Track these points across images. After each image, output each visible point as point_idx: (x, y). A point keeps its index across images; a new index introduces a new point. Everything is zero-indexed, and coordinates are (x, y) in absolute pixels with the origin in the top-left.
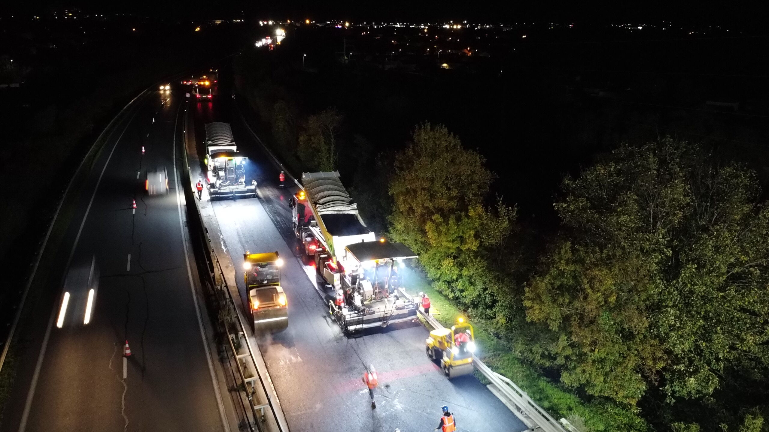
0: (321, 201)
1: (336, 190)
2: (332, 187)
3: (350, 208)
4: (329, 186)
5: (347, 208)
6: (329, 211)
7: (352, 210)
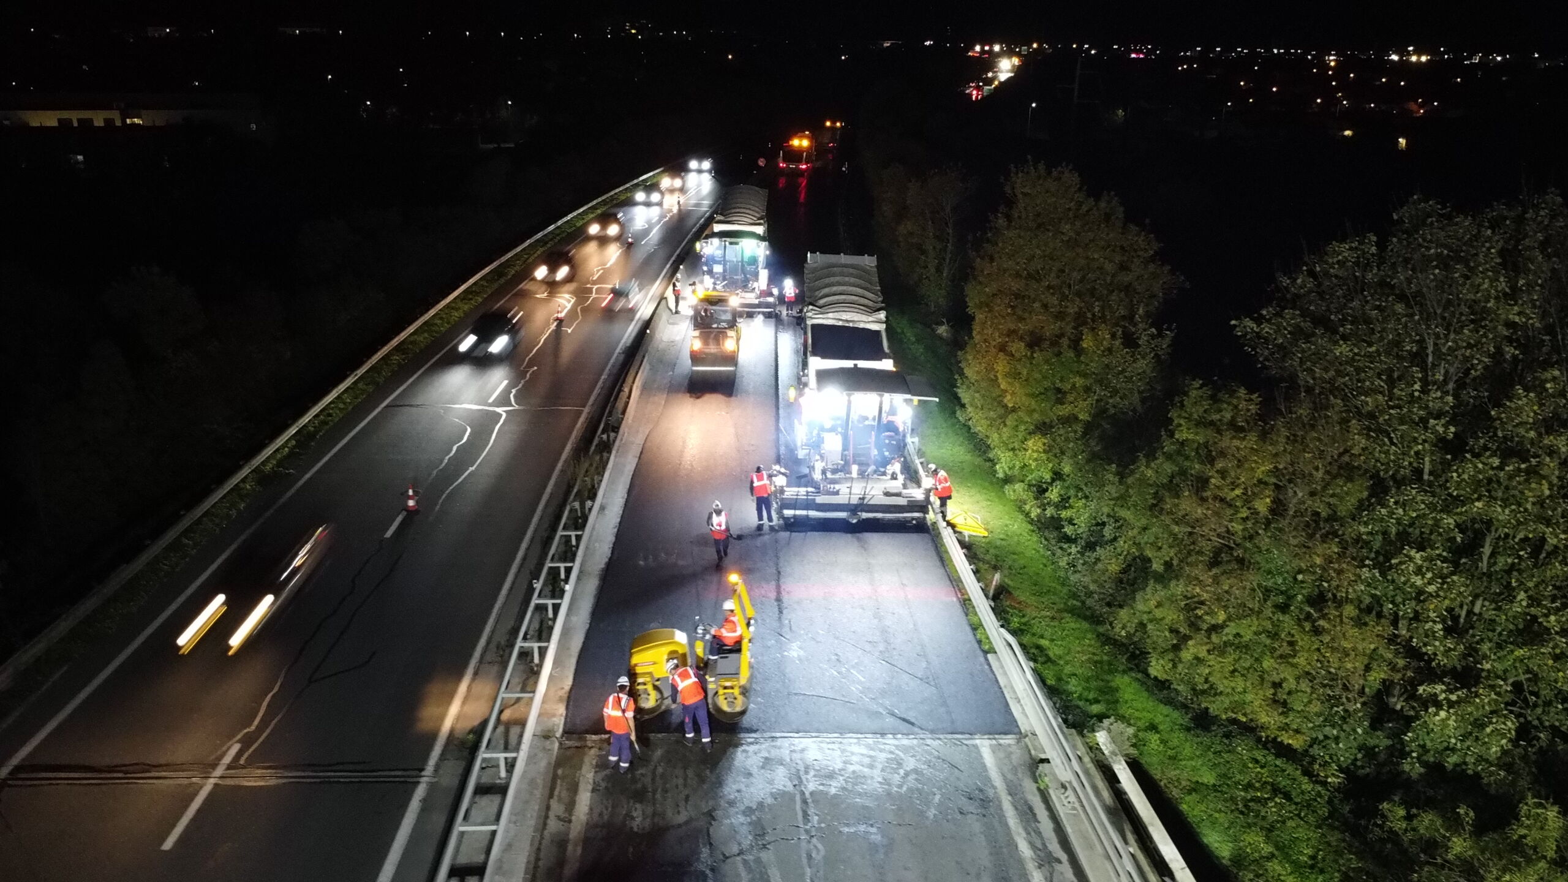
0: (822, 302)
1: (858, 286)
2: (852, 280)
3: (871, 319)
4: (847, 279)
5: (864, 318)
6: (829, 319)
7: (874, 322)
